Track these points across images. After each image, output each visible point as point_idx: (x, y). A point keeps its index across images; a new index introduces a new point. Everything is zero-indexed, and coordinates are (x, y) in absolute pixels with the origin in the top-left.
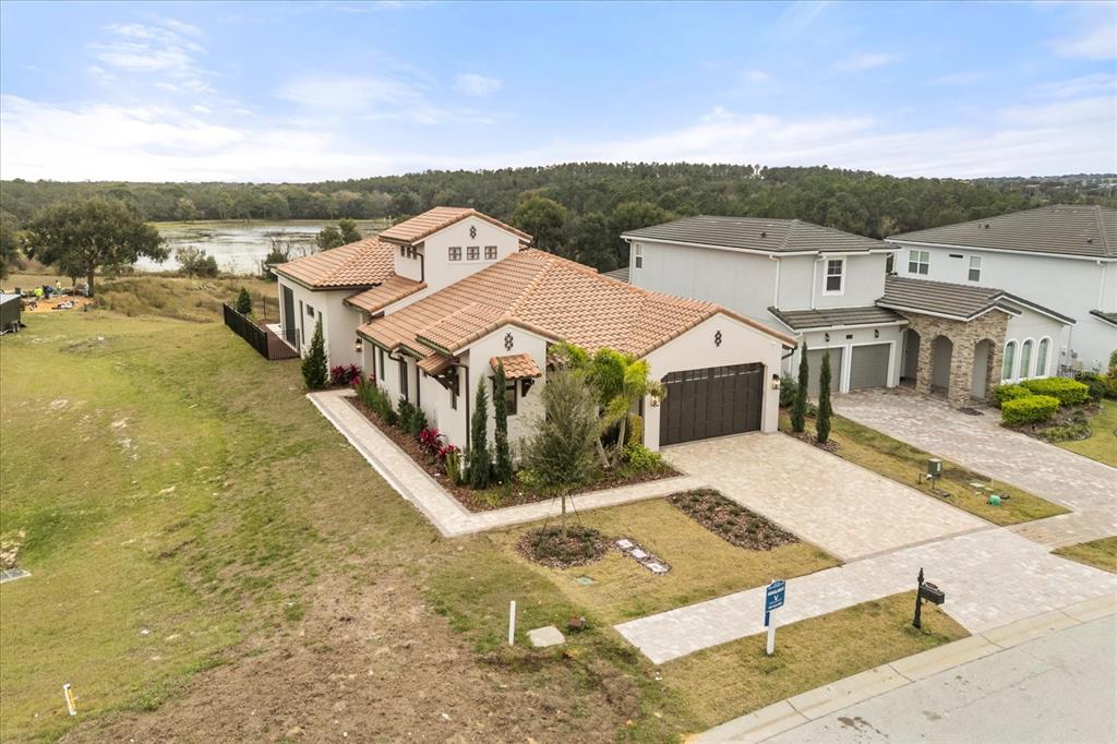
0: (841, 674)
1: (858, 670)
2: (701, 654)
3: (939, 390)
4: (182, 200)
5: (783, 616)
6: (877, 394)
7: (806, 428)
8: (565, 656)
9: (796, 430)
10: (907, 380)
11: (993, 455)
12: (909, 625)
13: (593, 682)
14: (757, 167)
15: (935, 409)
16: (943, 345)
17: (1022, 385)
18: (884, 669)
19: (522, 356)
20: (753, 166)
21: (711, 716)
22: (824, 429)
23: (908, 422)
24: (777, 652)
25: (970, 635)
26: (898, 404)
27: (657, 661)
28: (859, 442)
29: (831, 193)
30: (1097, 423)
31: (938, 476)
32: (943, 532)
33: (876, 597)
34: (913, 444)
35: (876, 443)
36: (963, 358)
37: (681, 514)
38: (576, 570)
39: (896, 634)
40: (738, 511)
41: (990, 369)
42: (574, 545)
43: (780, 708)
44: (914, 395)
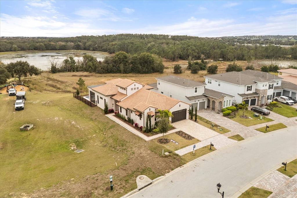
0: (202, 155)
1: (204, 155)
2: (186, 154)
3: (213, 109)
4: (14, 45)
5: (195, 149)
6: (203, 110)
7: (193, 118)
8: (170, 156)
9: (191, 119)
10: (208, 107)
11: (221, 122)
12: (210, 149)
13: (175, 158)
14: (170, 35)
15: (213, 113)
16: (214, 102)
17: (226, 108)
18: (207, 154)
19: (152, 112)
20: (169, 35)
21: (189, 161)
22: (196, 119)
23: (209, 116)
24: (195, 153)
25: (216, 150)
26: (207, 112)
27: (181, 155)
28: (201, 121)
29: (189, 46)
30: (237, 114)
31: (213, 126)
32: (214, 136)
33: (206, 146)
34: (209, 120)
35: (204, 120)
36: (217, 105)
37: (178, 135)
38: (167, 145)
39: (208, 150)
40: (186, 134)
41: (221, 106)
42: (165, 141)
43: (196, 159)
44: (209, 110)
